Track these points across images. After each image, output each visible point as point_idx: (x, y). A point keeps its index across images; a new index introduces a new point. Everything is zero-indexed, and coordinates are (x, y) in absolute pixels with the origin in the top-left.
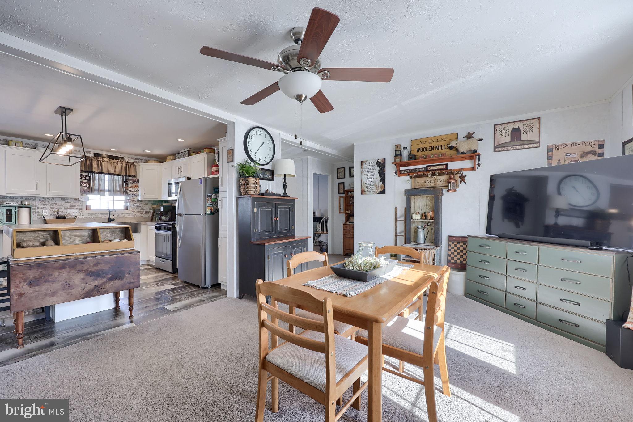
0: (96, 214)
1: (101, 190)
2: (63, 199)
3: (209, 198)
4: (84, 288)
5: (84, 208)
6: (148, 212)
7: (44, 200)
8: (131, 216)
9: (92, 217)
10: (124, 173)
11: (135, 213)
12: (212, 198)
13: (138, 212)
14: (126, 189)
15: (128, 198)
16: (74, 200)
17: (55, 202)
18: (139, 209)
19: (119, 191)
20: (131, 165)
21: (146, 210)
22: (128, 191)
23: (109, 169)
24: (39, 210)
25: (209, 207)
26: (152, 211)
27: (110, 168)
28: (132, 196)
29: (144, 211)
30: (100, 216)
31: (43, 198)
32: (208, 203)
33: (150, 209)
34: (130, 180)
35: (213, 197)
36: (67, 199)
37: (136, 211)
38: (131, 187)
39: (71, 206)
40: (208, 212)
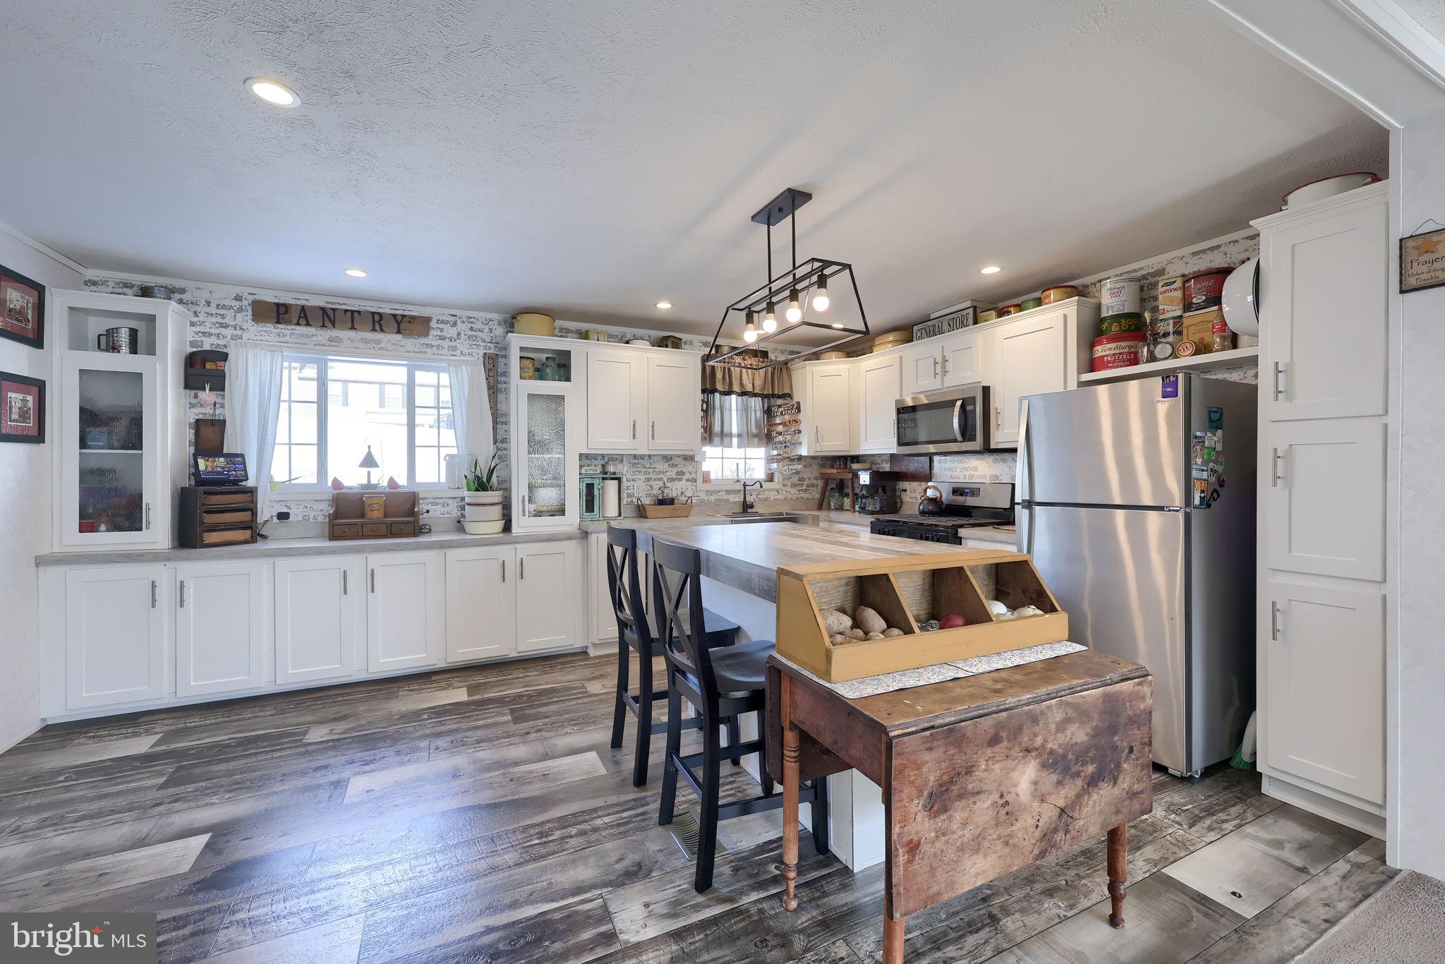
0: (719, 491)
1: (726, 435)
2: (667, 458)
3: (1198, 448)
4: (1038, 817)
5: (700, 480)
6: (813, 485)
7: (636, 461)
8: (780, 496)
9: (713, 498)
10: (768, 391)
11: (788, 489)
12: (1203, 446)
13: (794, 485)
14: (768, 430)
15: (775, 452)
16: (684, 459)
17: (653, 466)
18: (795, 479)
19: (755, 436)
20: (781, 369)
21: (807, 482)
22: (774, 434)
23: (744, 382)
24: (628, 484)
25: (1198, 479)
26: (820, 483)
27: (746, 380)
28: (786, 447)
29: (805, 483)
30: (725, 497)
31: (635, 456)
32: (1195, 466)
33: (816, 478)
34: (780, 406)
35: (1207, 443)
36: (671, 458)
37: (789, 484)
38: (780, 424)
39: (678, 473)
40: (1197, 501)
